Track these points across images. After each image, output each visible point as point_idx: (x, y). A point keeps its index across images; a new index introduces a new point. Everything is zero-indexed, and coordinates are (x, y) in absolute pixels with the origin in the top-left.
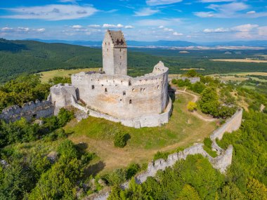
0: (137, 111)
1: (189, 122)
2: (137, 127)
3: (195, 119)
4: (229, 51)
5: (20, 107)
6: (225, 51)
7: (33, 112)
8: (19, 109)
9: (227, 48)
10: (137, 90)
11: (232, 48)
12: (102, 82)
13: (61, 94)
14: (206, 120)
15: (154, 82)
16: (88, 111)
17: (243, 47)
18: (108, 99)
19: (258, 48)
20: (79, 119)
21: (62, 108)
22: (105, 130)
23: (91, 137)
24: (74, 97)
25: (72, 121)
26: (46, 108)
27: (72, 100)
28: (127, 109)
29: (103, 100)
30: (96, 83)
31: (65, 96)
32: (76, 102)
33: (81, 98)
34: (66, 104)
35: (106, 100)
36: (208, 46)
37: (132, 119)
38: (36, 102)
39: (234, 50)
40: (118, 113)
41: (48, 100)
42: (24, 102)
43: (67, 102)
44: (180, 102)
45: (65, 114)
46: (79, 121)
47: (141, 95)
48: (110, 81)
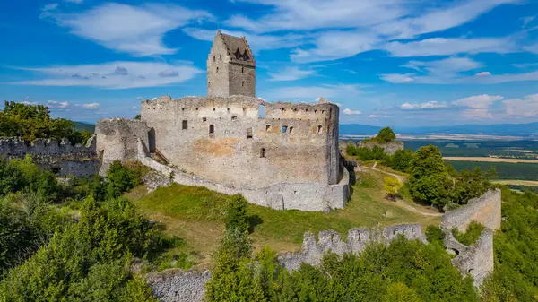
0: (275, 174)
1: (389, 214)
2: (277, 206)
3: (401, 211)
4: (455, 142)
5: (27, 143)
6: (446, 143)
7: (53, 161)
8: (24, 146)
9: (451, 138)
10: (276, 129)
11: (459, 137)
12: (203, 113)
13: (117, 132)
14: (426, 214)
15: (312, 116)
16: (172, 173)
17: (480, 137)
18: (215, 150)
19: (510, 138)
20: (151, 187)
21: (117, 163)
22: (206, 205)
23: (174, 216)
24: (143, 144)
25: (135, 190)
26: (82, 159)
27: (140, 149)
28: (254, 168)
29: (205, 151)
30: (191, 115)
31: (124, 140)
32: (148, 155)
33: (158, 148)
34: (126, 156)
35: (211, 151)
36: (411, 134)
37: (266, 189)
38: (63, 143)
39: (464, 142)
40: (235, 177)
41: (88, 145)
42: (37, 136)
43: (128, 152)
44: (365, 185)
45: (121, 172)
46: (150, 191)
47: (284, 141)
48: (222, 110)
